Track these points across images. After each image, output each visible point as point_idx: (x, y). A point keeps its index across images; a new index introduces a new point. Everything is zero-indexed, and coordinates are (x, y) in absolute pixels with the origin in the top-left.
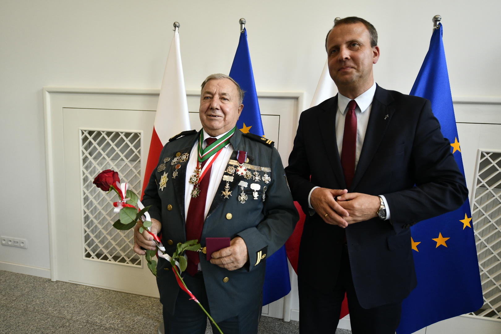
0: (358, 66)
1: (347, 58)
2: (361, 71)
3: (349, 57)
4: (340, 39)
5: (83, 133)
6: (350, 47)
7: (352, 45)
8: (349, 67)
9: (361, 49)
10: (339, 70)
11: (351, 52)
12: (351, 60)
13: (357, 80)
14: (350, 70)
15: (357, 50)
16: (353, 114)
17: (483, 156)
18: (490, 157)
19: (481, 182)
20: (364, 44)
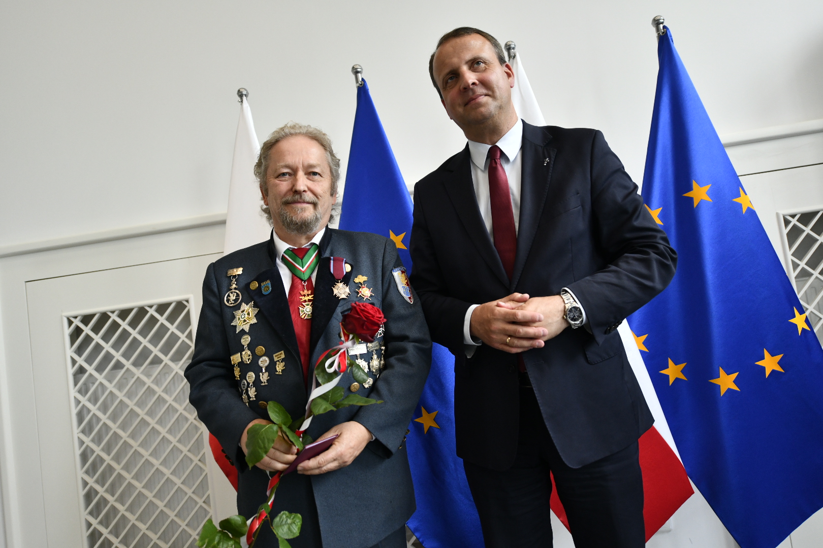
0: (493, 91)
1: (474, 84)
2: (499, 97)
3: (477, 82)
4: (455, 60)
5: (70, 323)
6: (473, 67)
7: (474, 63)
8: (481, 95)
9: (490, 68)
10: (466, 104)
11: (476, 73)
12: (480, 85)
13: (497, 113)
14: (483, 99)
15: (485, 70)
16: (499, 166)
17: (787, 222)
18: (798, 220)
19: (798, 265)
20: (491, 60)
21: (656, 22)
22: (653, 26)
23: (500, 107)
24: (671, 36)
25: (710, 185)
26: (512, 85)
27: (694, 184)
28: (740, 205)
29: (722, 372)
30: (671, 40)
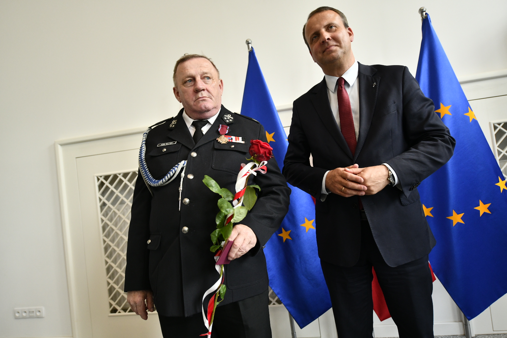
0: (340, 43)
1: (328, 39)
2: (343, 47)
3: (331, 38)
4: (318, 26)
5: (98, 180)
6: (328, 30)
7: (329, 27)
8: (332, 46)
9: (339, 30)
10: (324, 52)
11: (330, 33)
12: (333, 40)
13: (342, 56)
14: (334, 48)
15: (336, 30)
16: (343, 89)
17: (495, 128)
18: (502, 127)
19: (501, 153)
20: (339, 25)
21: (421, 11)
22: (420, 13)
23: (344, 53)
24: (430, 19)
25: (451, 106)
26: (352, 40)
27: (441, 105)
28: (468, 118)
29: (454, 213)
30: (430, 21)
